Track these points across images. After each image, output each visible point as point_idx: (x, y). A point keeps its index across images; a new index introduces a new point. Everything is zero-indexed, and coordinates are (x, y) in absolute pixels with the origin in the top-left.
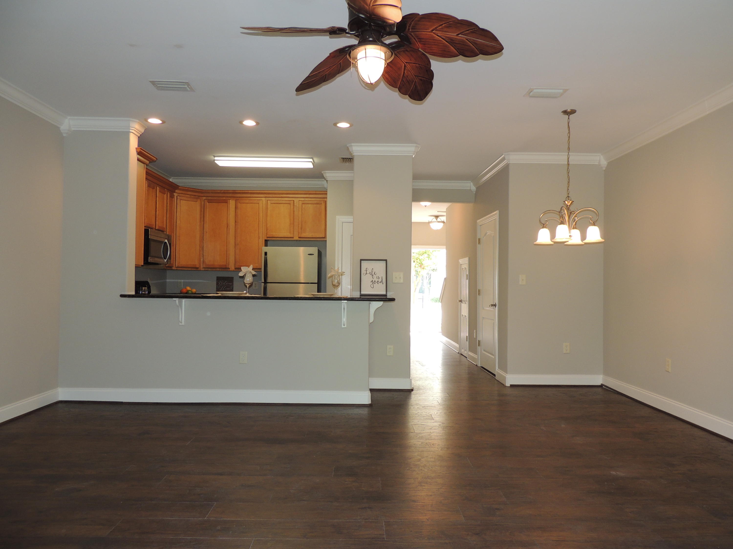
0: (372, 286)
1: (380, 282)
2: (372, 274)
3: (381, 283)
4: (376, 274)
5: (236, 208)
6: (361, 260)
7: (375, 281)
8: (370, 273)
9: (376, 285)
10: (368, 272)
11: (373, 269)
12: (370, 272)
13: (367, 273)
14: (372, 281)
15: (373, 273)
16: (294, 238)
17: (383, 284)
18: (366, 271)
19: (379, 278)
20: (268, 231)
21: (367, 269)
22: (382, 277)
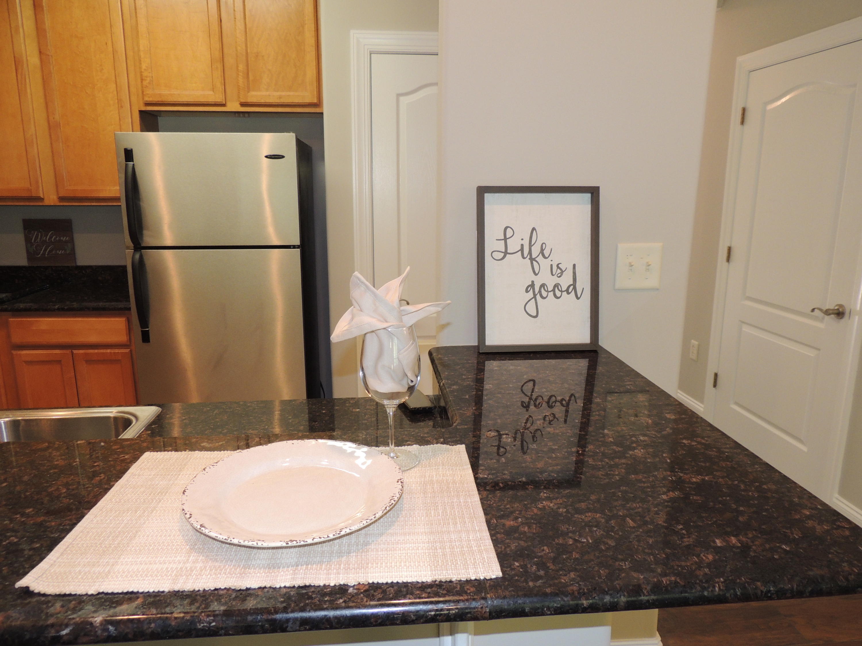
0: (531, 308)
1: (564, 288)
2: (530, 253)
3: (568, 293)
4: (546, 253)
6: (482, 191)
7: (543, 286)
8: (522, 250)
9: (548, 304)
10: (513, 245)
11: (534, 229)
12: (522, 245)
13: (508, 252)
14: (532, 285)
15: (536, 251)
16: (228, 104)
17: (578, 298)
18: (505, 239)
19: (562, 272)
20: (145, 83)
21: (509, 230)
22: (574, 266)
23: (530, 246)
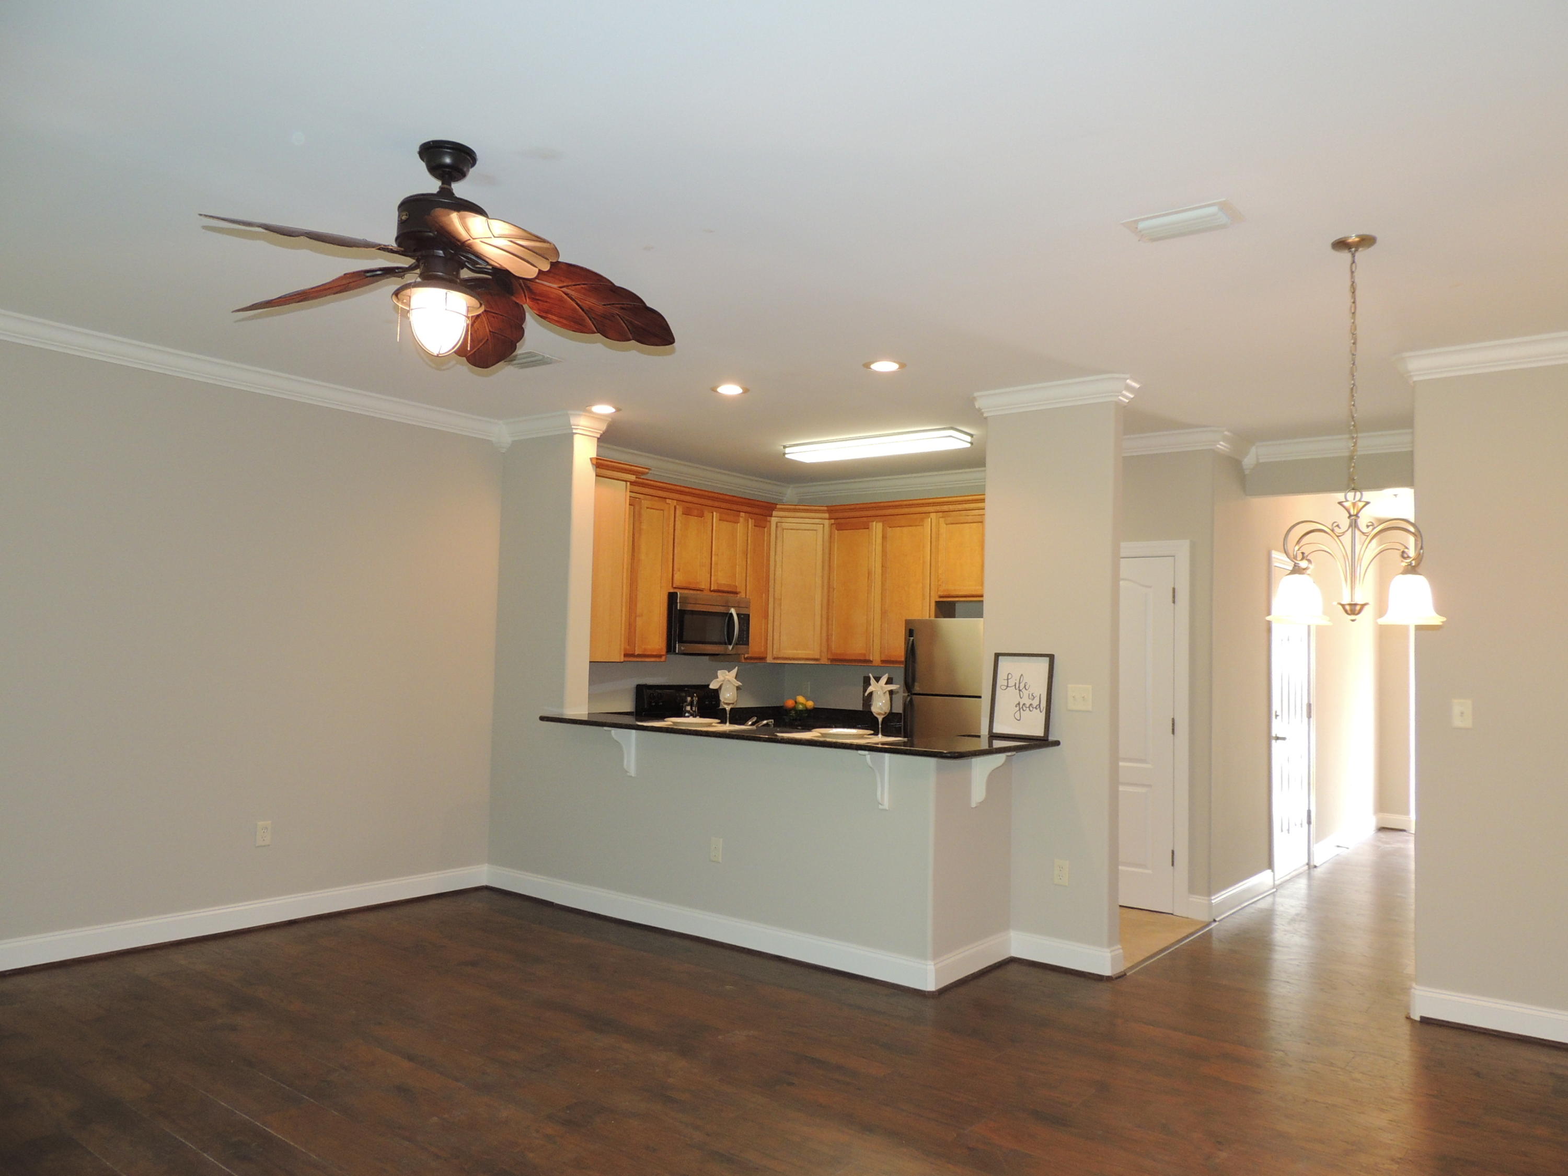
0: (1017, 716)
1: (1034, 706)
2: (1019, 687)
3: (1035, 709)
4: (1027, 687)
5: (884, 537)
6: (997, 656)
7: (1024, 704)
8: (1015, 685)
9: (1026, 714)
10: (1011, 683)
11: (1022, 675)
12: (1016, 683)
13: (1009, 685)
14: (1019, 704)
15: (1022, 686)
17: (1040, 712)
18: (1008, 679)
19: (1034, 698)
20: (940, 583)
21: (1010, 675)
22: (1040, 695)
23: (1020, 683)
